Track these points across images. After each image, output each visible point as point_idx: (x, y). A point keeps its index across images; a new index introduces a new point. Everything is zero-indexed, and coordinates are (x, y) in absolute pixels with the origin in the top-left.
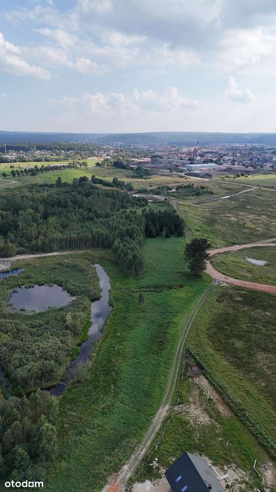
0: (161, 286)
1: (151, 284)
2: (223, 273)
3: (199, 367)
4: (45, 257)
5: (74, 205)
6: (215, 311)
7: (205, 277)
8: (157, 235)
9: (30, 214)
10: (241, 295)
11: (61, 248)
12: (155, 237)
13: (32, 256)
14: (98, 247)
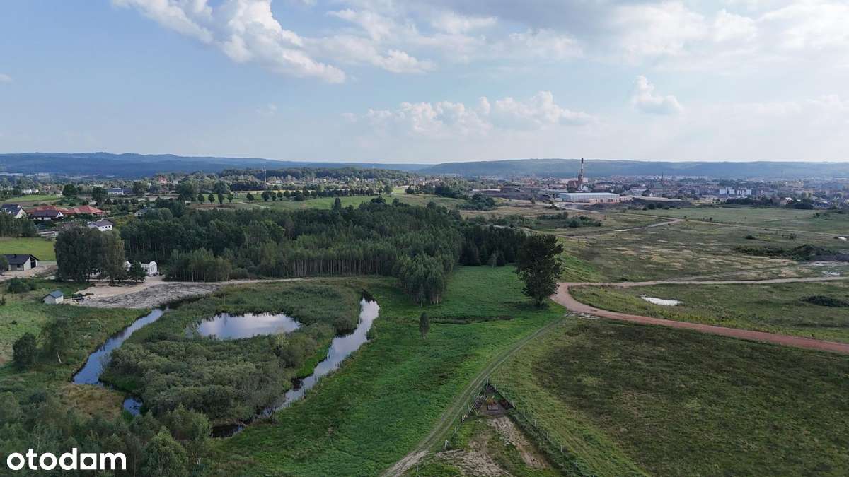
0: (468, 317)
1: (453, 313)
2: (590, 305)
3: (503, 405)
4: (278, 282)
5: (348, 221)
6: (556, 344)
7: (553, 308)
8: (484, 262)
9: (269, 226)
10: (613, 329)
11: (309, 273)
12: (477, 265)
13: (257, 281)
14: (374, 273)
